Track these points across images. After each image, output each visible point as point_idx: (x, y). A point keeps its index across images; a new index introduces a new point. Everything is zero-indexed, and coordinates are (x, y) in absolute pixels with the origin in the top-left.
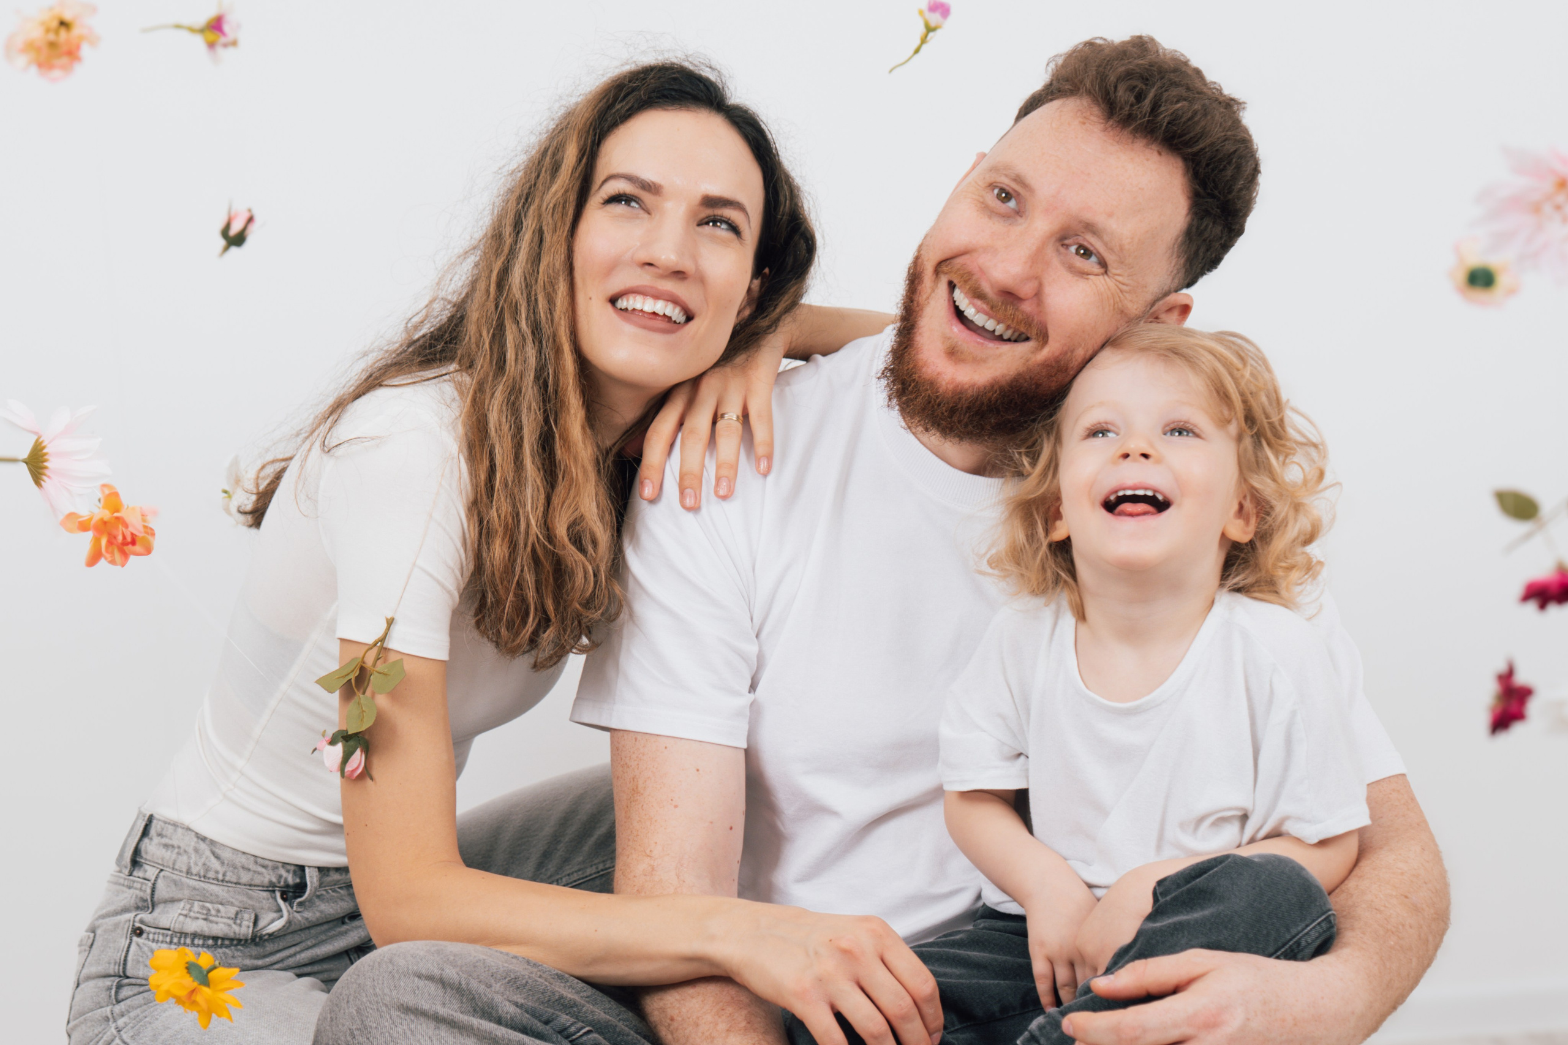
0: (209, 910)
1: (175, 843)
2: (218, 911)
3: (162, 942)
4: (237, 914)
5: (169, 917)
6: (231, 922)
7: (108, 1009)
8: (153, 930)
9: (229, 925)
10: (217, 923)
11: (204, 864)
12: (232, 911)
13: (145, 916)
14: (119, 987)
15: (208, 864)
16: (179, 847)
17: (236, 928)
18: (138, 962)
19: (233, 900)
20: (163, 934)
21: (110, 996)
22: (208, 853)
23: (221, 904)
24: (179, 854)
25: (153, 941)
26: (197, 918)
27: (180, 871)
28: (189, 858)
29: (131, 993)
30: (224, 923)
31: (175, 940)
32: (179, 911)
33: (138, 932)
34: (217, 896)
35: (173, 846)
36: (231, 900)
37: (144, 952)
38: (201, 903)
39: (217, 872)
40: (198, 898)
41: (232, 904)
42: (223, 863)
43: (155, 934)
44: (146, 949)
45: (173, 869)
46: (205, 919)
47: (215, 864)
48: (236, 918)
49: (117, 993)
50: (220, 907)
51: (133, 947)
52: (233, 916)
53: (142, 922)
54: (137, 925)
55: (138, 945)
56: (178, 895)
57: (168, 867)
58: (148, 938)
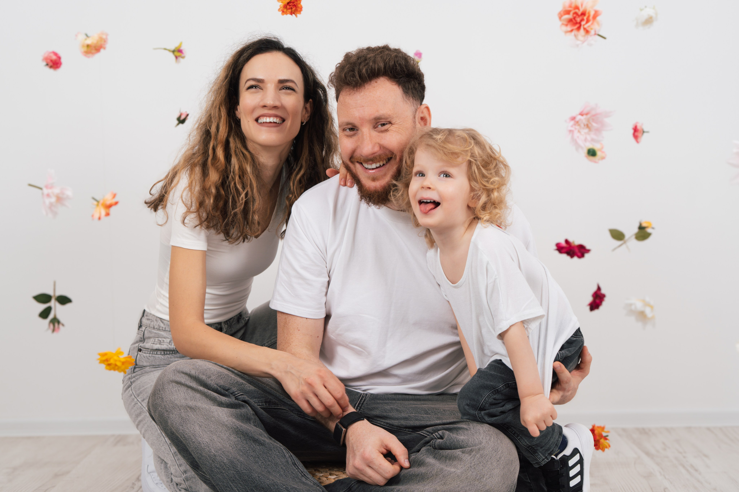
0: (160, 341)
1: (150, 318)
2: (164, 341)
3: (147, 353)
4: (170, 341)
5: (148, 344)
6: (168, 344)
7: (130, 375)
8: (144, 349)
9: (168, 345)
10: (163, 345)
11: (158, 325)
12: (168, 340)
13: (141, 344)
14: (135, 368)
15: (160, 325)
16: (151, 320)
17: (170, 346)
18: (140, 360)
19: (169, 337)
20: (147, 351)
21: (132, 371)
22: (160, 321)
23: (165, 338)
24: (151, 322)
25: (144, 353)
26: (157, 344)
27: (152, 328)
28: (154, 323)
29: (138, 370)
30: (166, 345)
31: (151, 353)
32: (151, 342)
33: (140, 350)
34: (163, 335)
35: (150, 319)
36: (168, 337)
37: (141, 357)
38: (158, 339)
39: (163, 328)
40: (157, 336)
41: (168, 338)
42: (164, 325)
43: (145, 351)
44: (142, 356)
45: (149, 327)
46: (160, 344)
47: (162, 325)
48: (170, 343)
49: (134, 370)
50: (164, 339)
51: (138, 356)
52: (169, 342)
53: (140, 346)
54: (140, 348)
55: (140, 355)
56: (151, 336)
57: (148, 326)
58: (143, 352)
